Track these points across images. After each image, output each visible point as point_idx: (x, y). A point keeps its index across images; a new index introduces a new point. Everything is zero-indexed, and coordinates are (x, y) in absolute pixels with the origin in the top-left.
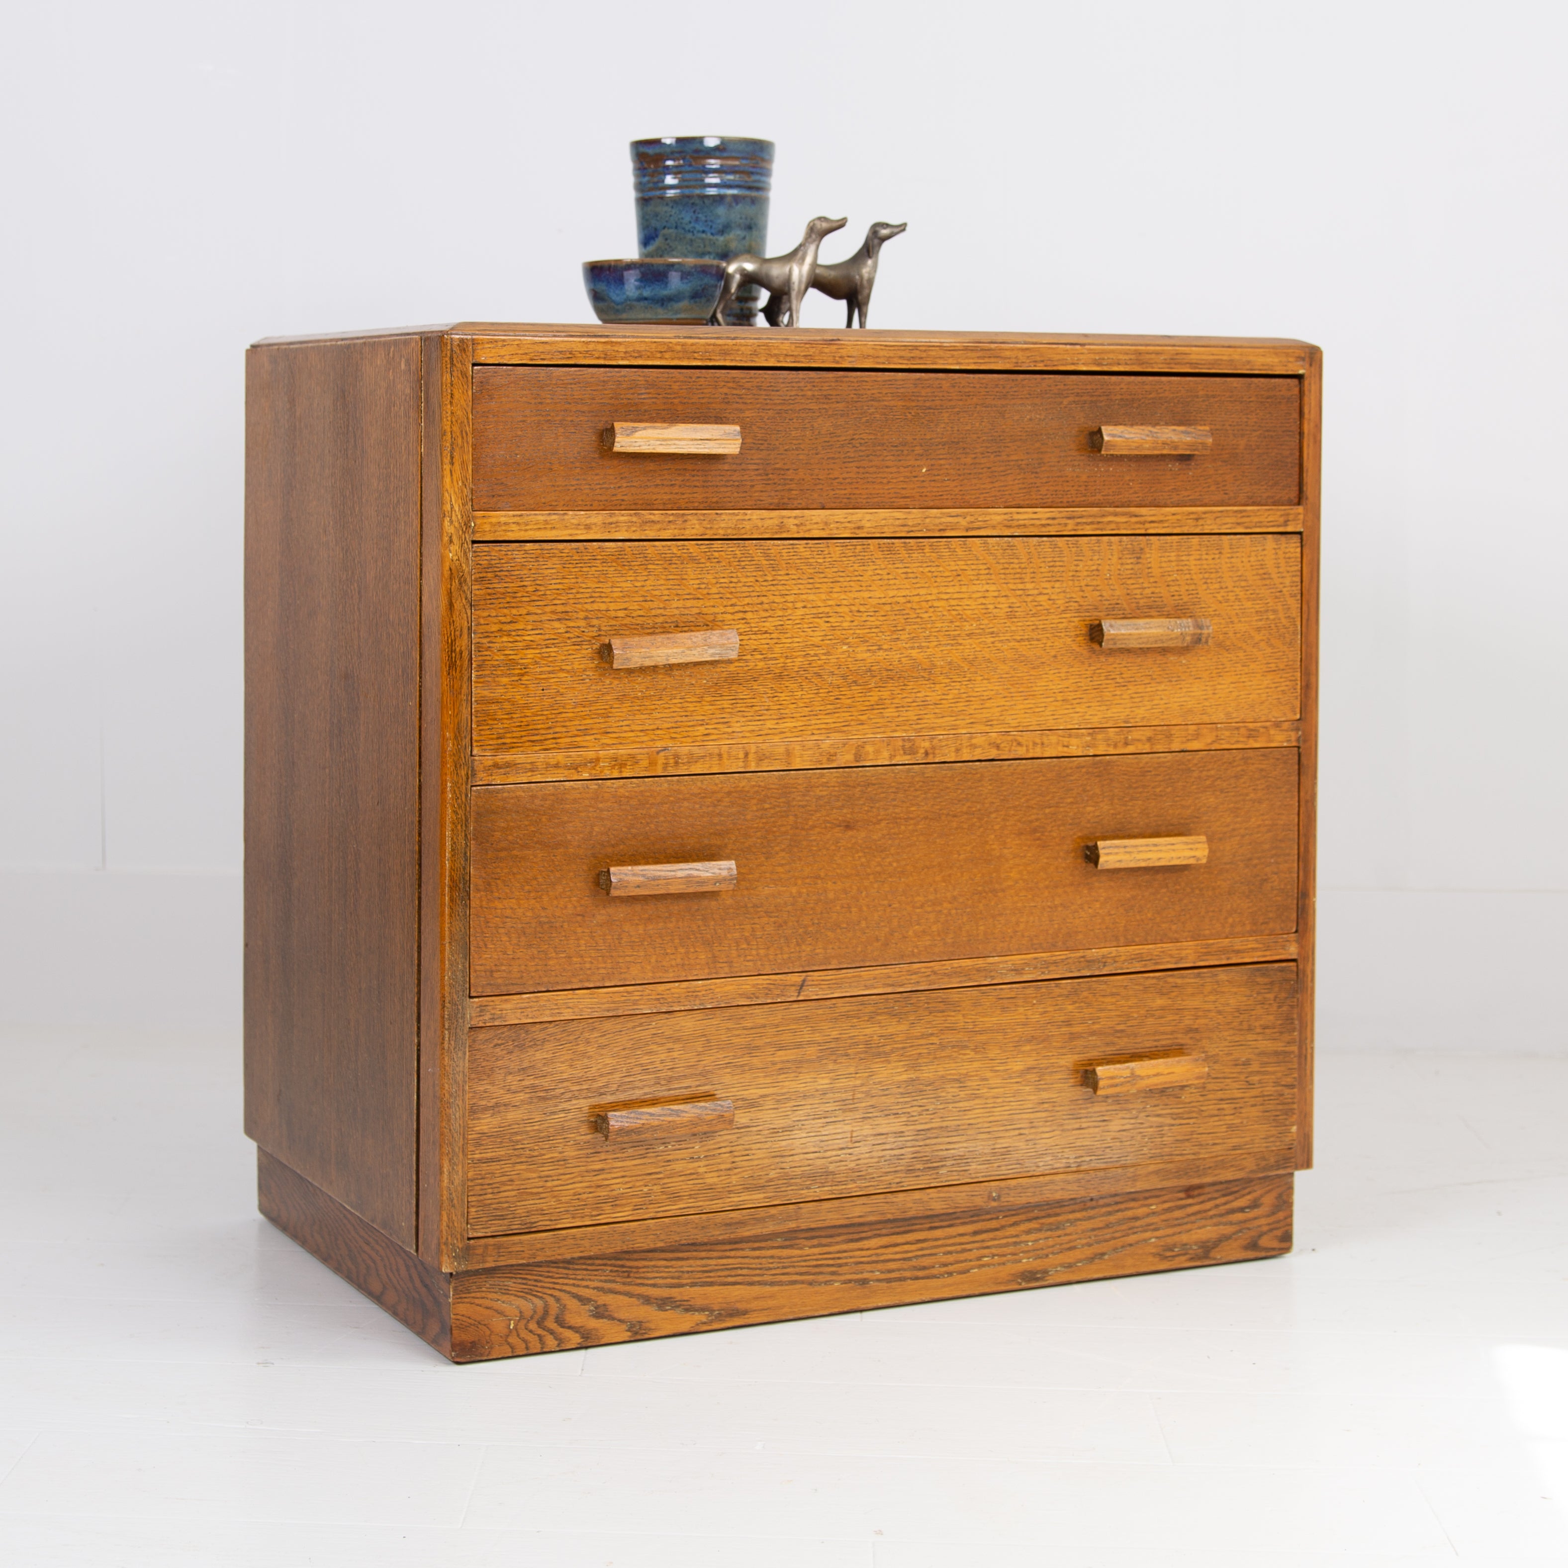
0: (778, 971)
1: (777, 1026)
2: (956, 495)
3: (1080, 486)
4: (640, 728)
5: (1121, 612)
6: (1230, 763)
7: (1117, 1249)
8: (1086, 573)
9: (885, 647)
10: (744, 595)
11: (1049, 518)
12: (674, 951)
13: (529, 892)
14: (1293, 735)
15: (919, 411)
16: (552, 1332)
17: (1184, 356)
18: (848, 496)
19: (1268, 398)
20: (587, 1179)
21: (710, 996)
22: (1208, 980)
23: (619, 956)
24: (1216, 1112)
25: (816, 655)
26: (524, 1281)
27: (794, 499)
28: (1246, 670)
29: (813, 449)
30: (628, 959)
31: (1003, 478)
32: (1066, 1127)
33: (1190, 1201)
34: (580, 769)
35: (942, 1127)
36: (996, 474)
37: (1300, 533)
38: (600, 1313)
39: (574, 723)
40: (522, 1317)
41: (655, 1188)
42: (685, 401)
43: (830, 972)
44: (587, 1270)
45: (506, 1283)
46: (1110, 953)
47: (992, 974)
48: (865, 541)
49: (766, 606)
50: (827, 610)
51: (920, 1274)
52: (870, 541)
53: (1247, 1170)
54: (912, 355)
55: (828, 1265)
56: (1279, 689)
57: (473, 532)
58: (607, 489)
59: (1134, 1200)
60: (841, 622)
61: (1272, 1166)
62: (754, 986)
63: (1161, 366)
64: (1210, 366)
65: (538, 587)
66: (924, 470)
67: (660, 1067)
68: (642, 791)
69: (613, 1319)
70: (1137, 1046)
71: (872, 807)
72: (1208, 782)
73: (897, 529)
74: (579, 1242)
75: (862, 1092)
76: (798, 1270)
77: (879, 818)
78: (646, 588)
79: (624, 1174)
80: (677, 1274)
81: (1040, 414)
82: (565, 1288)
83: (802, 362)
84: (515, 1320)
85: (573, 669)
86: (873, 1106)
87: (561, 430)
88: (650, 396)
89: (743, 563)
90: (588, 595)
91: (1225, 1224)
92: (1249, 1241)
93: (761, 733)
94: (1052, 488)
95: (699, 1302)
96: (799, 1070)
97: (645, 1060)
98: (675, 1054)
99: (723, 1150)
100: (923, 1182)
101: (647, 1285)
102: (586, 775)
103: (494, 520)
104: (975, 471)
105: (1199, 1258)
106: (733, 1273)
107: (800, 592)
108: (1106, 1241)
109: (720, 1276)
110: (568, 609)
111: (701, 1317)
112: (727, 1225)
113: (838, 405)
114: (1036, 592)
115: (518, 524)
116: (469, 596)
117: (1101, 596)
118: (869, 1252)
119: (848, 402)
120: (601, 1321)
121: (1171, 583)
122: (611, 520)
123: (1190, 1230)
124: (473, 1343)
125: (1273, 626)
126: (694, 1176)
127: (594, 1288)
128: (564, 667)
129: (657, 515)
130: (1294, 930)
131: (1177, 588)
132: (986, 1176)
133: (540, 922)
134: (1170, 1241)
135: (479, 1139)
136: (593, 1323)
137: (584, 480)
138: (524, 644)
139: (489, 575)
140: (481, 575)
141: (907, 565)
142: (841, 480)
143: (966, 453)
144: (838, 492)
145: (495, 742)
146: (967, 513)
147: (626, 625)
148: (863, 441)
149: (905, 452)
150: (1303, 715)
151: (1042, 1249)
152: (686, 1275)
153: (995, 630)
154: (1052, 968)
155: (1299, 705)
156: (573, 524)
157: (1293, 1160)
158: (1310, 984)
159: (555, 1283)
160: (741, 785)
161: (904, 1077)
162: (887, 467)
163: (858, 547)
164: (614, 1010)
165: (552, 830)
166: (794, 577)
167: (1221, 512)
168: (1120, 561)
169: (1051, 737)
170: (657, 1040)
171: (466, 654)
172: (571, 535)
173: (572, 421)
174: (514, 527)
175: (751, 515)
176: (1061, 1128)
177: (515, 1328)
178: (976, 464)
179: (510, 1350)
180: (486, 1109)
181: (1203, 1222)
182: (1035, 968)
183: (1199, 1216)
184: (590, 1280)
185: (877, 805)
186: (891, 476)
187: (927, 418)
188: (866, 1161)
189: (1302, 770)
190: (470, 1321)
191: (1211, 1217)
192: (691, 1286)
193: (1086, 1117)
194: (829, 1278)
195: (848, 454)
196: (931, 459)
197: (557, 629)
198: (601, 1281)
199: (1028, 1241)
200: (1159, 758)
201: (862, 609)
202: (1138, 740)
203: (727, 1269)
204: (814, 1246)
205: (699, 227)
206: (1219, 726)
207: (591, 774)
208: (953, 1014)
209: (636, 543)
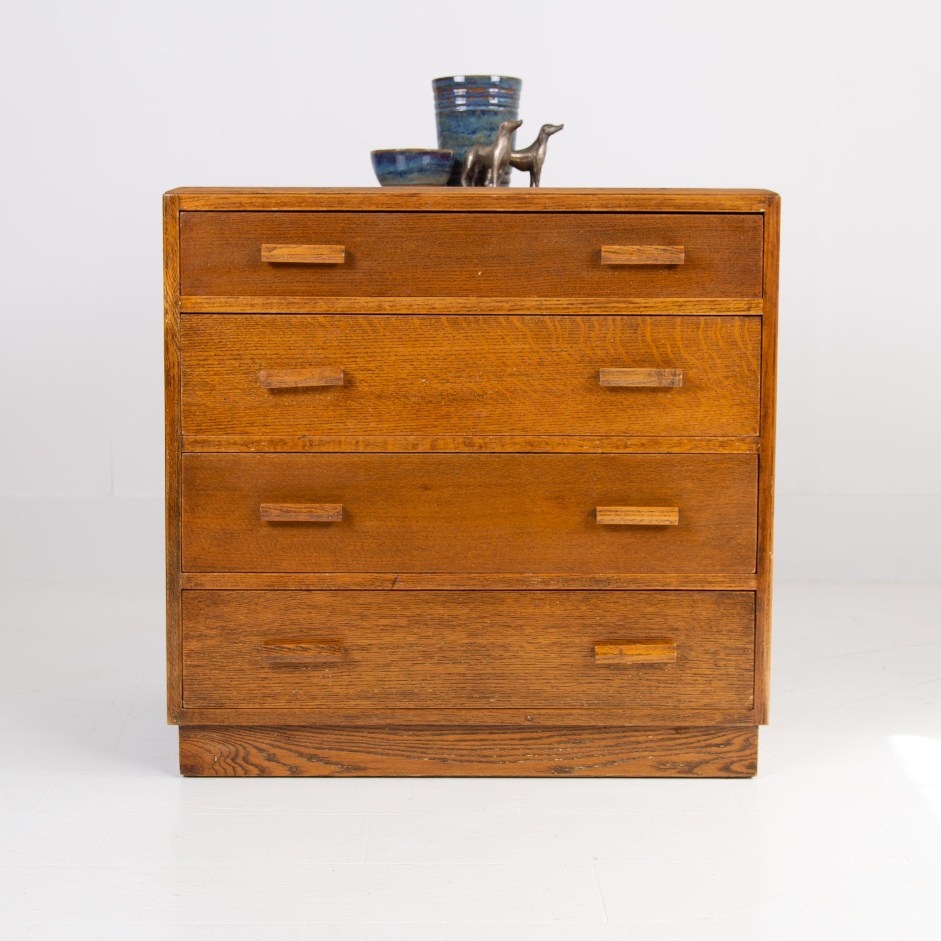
0: (379, 571)
1: (379, 604)
2: (502, 289)
3: (593, 284)
4: (287, 423)
5: (622, 364)
6: (705, 462)
7: (624, 760)
8: (596, 339)
9: (451, 381)
10: (355, 347)
11: (568, 304)
12: (310, 555)
13: (218, 515)
14: (754, 447)
15: (476, 237)
16: (241, 766)
17: (670, 201)
18: (426, 289)
19: (737, 228)
20: (257, 682)
21: (334, 583)
22: (686, 598)
23: (275, 555)
24: (692, 682)
25: (404, 384)
26: (223, 735)
27: (389, 290)
28: (717, 403)
29: (402, 260)
30: (281, 557)
31: (536, 279)
32: (580, 681)
33: (678, 736)
34: (249, 446)
35: (492, 673)
36: (532, 276)
37: (761, 316)
38: (271, 758)
39: (245, 419)
40: (222, 755)
41: (300, 691)
42: (316, 231)
43: (414, 575)
44: (262, 733)
45: (212, 735)
46: (613, 577)
47: (527, 583)
48: (438, 316)
49: (369, 354)
50: (411, 357)
51: (483, 759)
52: (441, 316)
53: (717, 721)
54: (470, 202)
55: (420, 748)
56: (743, 416)
57: (181, 308)
58: (266, 283)
59: (636, 731)
60: (421, 365)
61: (736, 720)
62: (363, 578)
63: (652, 208)
64: (691, 207)
65: (222, 340)
66: (480, 273)
67: (304, 622)
68: (289, 461)
69: (279, 763)
70: (632, 635)
71: (442, 478)
72: (687, 474)
73: (459, 309)
74: (251, 717)
75: (437, 648)
76: (399, 748)
77: (448, 484)
78: (290, 342)
79: (281, 681)
80: (320, 742)
81: (564, 239)
82: (248, 741)
83: (393, 208)
84: (218, 756)
85: (244, 388)
86: (444, 657)
87: (236, 249)
88: (293, 229)
89: (354, 329)
90: (253, 345)
91: (705, 753)
92: (723, 765)
93: (367, 429)
94: (572, 285)
95: (335, 760)
96: (394, 631)
97: (293, 617)
98: (313, 615)
99: (344, 674)
100: (479, 705)
101: (301, 746)
102: (253, 450)
103: (193, 301)
104: (516, 274)
105: (685, 772)
106: (356, 745)
107: (393, 346)
108: (616, 754)
109: (348, 746)
110: (240, 352)
111: (337, 768)
112: (346, 717)
113: (419, 234)
114: (559, 350)
115: (208, 303)
116: (178, 344)
117: (607, 353)
118: (447, 743)
119: (426, 232)
120: (272, 763)
121: (660, 346)
122: (267, 302)
123: (679, 754)
124: (192, 766)
125: (738, 375)
126: (325, 687)
127: (267, 744)
128: (238, 387)
129: (297, 299)
130: (754, 571)
131: (664, 350)
132: (523, 706)
133: (225, 533)
134: (662, 758)
135: (190, 653)
136: (266, 764)
137: (251, 278)
138: (213, 372)
139: (191, 332)
140: (186, 332)
141: (467, 331)
142: (421, 279)
143: (510, 263)
144: (419, 286)
145: (195, 428)
146: (509, 300)
147: (277, 363)
148: (436, 256)
149: (466, 262)
150: (762, 434)
151: (569, 754)
152: (326, 743)
153: (529, 373)
154: (571, 583)
155: (758, 427)
156: (243, 304)
157: (752, 718)
158: (766, 607)
159: (242, 738)
160: (354, 460)
161: (466, 641)
162: (454, 271)
163: (433, 320)
164: (272, 586)
165: (232, 481)
166: (389, 337)
167: (699, 301)
168: (622, 332)
169: (570, 440)
170: (301, 606)
171: (176, 378)
172: (242, 310)
173: (242, 244)
174: (206, 305)
175: (360, 299)
176: (577, 681)
177: (218, 761)
178: (516, 270)
179: (215, 773)
180: (193, 637)
181: (688, 750)
182: (558, 582)
183: (684, 746)
184: (264, 739)
185: (446, 476)
186: (456, 277)
187: (482, 241)
188: (439, 689)
189: (761, 469)
190: (190, 754)
191: (694, 748)
192: (329, 750)
193: (595, 676)
194: (420, 755)
195: (427, 264)
196: (485, 267)
197: (233, 364)
198: (271, 740)
199: (559, 748)
200: (650, 456)
201: (435, 357)
202: (635, 445)
203: (353, 742)
204: (410, 735)
205: (460, 130)
206: (696, 438)
207: (256, 449)
208: (500, 606)
209: (284, 316)
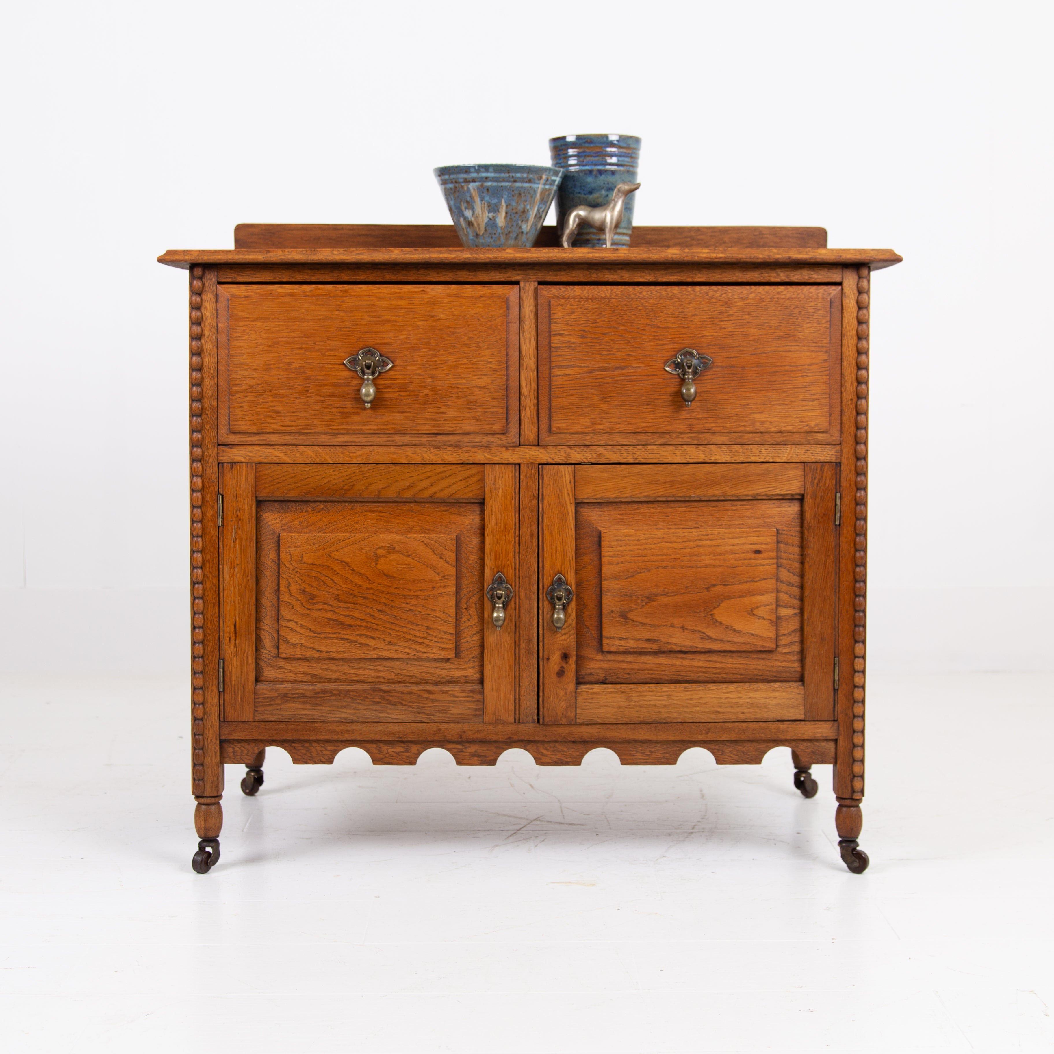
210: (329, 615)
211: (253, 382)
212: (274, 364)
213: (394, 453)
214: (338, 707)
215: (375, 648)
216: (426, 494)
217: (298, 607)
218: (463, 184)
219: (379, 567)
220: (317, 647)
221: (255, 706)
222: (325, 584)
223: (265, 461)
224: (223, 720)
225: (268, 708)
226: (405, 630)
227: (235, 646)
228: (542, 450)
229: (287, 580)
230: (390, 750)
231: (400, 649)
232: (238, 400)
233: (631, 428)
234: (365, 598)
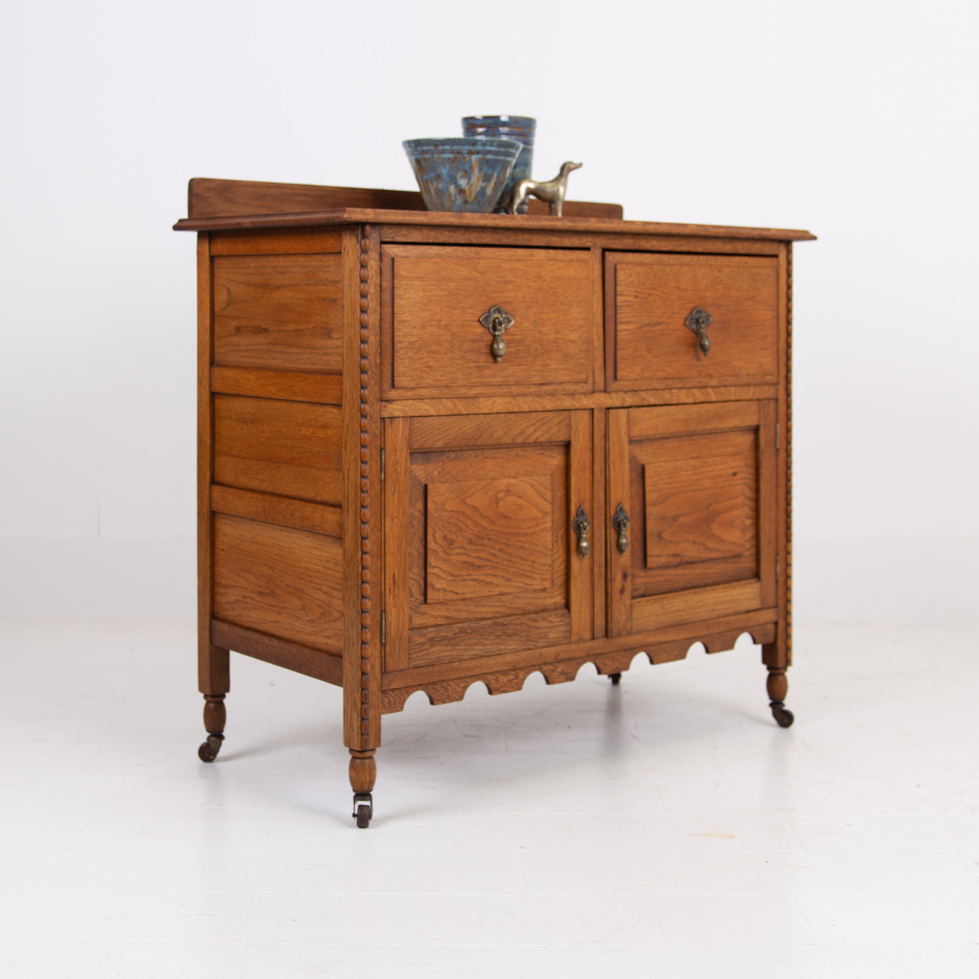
210: (464, 558)
211: (412, 339)
212: (428, 322)
213: (510, 403)
214: (471, 645)
215: (497, 585)
216: (532, 440)
217: (442, 554)
218: (465, 155)
219: (500, 509)
220: (455, 590)
221: (410, 654)
222: (461, 529)
223: (417, 414)
224: (384, 671)
225: (419, 654)
226: (518, 565)
227: (394, 597)
228: (607, 396)
229: (433, 528)
230: (505, 679)
231: (514, 584)
232: (401, 357)
233: (664, 375)
234: (490, 539)
